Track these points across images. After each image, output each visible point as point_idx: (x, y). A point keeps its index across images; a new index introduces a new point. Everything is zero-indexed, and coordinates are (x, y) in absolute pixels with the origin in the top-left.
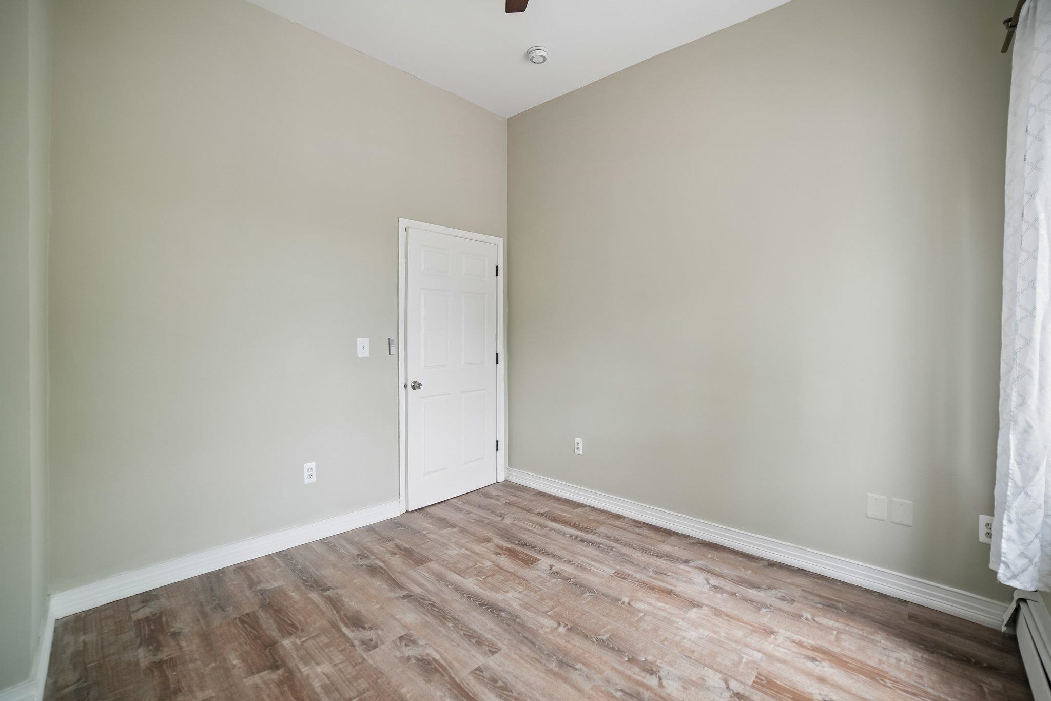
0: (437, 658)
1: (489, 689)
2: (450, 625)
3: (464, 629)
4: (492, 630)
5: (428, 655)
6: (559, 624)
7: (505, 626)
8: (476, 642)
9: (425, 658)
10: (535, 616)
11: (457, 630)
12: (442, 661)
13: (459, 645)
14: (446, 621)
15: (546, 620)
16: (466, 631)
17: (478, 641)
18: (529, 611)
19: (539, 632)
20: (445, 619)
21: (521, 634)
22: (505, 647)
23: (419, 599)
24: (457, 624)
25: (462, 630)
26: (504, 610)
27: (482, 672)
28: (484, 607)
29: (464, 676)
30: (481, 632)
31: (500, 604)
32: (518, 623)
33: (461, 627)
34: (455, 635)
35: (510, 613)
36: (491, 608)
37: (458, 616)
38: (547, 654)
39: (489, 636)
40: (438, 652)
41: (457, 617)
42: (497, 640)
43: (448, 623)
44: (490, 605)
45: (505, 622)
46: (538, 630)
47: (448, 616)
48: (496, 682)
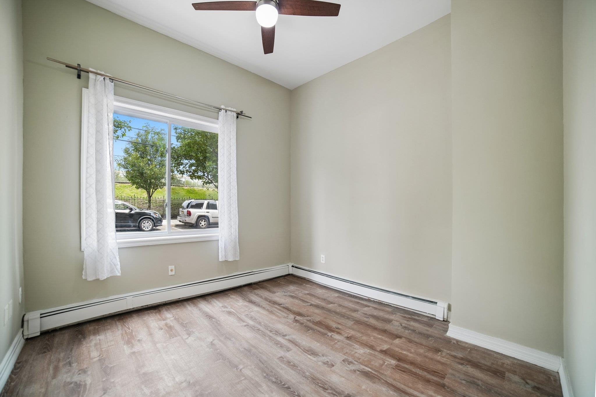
0: (309, 355)
1: (284, 344)
2: (307, 374)
3: (299, 371)
4: (282, 369)
5: (315, 357)
6: (241, 370)
7: (274, 371)
8: (290, 363)
9: (315, 356)
10: (253, 377)
11: (302, 370)
12: (307, 354)
13: (300, 362)
14: (311, 376)
15: (248, 373)
16: (297, 369)
17: (290, 364)
18: (256, 381)
19: (255, 367)
20: (311, 377)
21: (265, 366)
22: (275, 360)
23: (337, 394)
24: (303, 374)
25: (299, 370)
26: (273, 382)
27: (287, 350)
28: (287, 386)
29: (294, 349)
30: (288, 368)
31: (275, 388)
32: (265, 372)
33: (300, 371)
34: (303, 367)
35: (269, 380)
36: (281, 385)
37: (303, 380)
38: (255, 355)
39: (283, 366)
40: (310, 359)
41: (304, 378)
42: (279, 363)
43: (309, 374)
44: (283, 387)
45: (273, 374)
46: (255, 368)
47: (310, 379)
48: (280, 346)
